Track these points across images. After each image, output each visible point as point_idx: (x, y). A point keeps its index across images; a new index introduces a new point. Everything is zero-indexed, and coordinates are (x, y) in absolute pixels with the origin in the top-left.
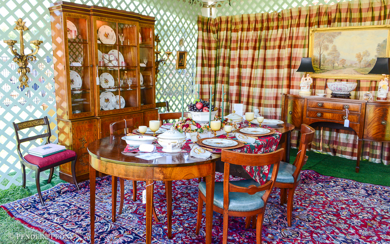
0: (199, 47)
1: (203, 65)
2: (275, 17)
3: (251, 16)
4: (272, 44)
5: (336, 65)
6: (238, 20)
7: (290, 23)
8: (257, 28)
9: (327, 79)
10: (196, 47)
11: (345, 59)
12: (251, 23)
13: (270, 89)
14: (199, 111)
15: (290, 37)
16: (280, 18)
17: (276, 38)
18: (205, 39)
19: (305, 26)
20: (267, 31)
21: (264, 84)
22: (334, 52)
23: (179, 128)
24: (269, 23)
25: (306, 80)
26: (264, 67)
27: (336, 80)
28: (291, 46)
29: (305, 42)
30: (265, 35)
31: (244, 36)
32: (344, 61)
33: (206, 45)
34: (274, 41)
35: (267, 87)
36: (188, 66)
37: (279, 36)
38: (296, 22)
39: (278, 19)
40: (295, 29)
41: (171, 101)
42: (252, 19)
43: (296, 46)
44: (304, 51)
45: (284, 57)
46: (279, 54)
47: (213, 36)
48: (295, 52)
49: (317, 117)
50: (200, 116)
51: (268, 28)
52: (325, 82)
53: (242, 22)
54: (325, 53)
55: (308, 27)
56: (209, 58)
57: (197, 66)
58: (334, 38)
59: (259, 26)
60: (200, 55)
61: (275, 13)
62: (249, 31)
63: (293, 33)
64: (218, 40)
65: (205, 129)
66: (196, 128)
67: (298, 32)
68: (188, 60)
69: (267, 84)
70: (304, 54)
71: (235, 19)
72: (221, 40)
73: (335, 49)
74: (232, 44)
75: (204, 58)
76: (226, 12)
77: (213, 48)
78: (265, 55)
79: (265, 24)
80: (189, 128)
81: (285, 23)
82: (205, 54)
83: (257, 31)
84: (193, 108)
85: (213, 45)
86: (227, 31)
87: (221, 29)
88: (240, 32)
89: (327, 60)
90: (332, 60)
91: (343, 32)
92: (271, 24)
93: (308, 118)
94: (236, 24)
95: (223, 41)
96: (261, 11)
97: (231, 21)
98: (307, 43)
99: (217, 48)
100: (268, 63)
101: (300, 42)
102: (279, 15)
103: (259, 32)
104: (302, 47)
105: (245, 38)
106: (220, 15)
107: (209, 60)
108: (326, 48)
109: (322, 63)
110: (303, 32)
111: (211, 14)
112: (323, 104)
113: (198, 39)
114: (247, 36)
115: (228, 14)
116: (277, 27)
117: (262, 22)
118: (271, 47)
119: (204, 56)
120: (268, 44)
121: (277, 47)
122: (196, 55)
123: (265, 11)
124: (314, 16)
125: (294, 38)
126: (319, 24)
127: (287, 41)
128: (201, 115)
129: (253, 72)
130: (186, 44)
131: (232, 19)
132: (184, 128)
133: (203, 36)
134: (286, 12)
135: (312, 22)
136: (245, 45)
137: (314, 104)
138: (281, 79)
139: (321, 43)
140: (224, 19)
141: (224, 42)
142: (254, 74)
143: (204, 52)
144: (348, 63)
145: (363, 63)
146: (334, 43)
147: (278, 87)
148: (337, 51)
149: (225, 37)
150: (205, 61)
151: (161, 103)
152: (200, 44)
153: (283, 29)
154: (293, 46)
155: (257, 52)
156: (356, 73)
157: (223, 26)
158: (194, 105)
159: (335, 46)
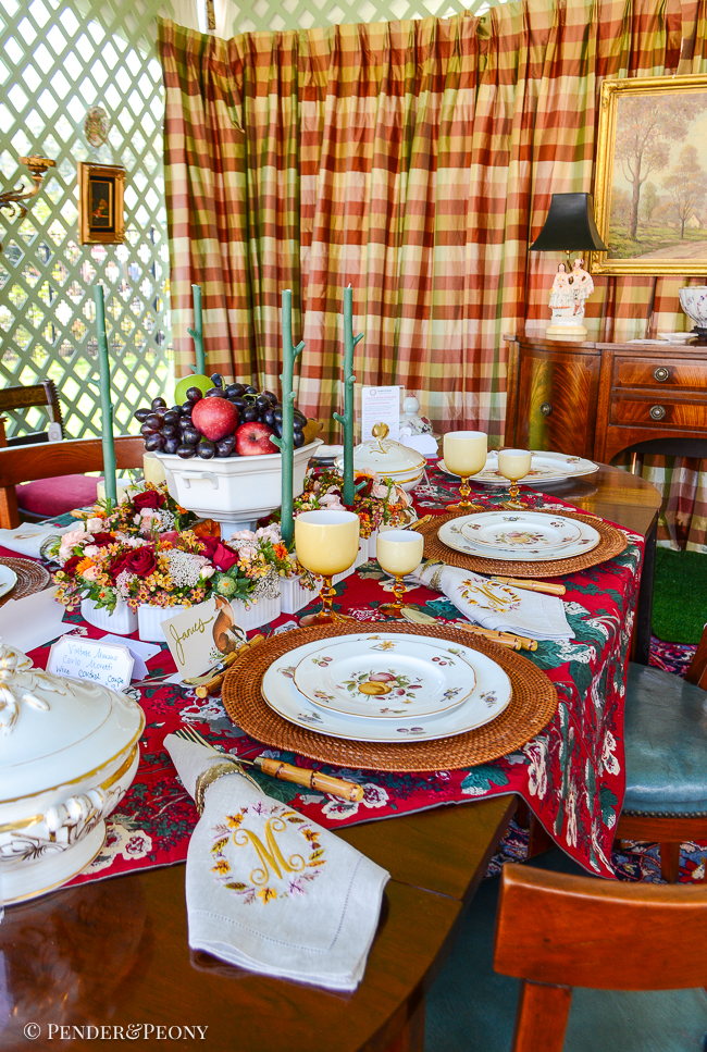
0: (173, 156)
1: (195, 232)
2: (466, 36)
3: (372, 32)
4: (456, 144)
5: (693, 222)
6: (322, 51)
7: (523, 60)
8: (398, 83)
9: (657, 279)
10: (161, 153)
12: (372, 61)
13: (451, 322)
14: (217, 454)
15: (524, 116)
16: (483, 39)
17: (472, 124)
18: (195, 122)
19: (582, 72)
20: (434, 94)
21: (427, 303)
22: (688, 175)
23: (89, 575)
24: (444, 61)
25: (571, 281)
26: (427, 239)
27: (688, 280)
28: (529, 154)
29: (581, 136)
30: (429, 110)
31: (345, 116)
33: (202, 148)
34: (464, 134)
35: (440, 313)
36: (132, 237)
37: (483, 112)
38: (549, 57)
39: (476, 46)
40: (542, 85)
41: (70, 380)
42: (377, 45)
43: (547, 153)
44: (579, 171)
45: (502, 195)
46: (482, 185)
47: (227, 116)
48: (545, 175)
49: (651, 422)
50: (224, 482)
51: (439, 84)
52: (650, 289)
53: (338, 57)
54: (655, 178)
55: (592, 76)
56: (217, 204)
57: (170, 236)
58: (690, 117)
59: (405, 73)
60: (180, 190)
61: (467, 20)
62: (366, 94)
63: (536, 100)
64: (247, 133)
65: (263, 572)
66: (207, 572)
67: (556, 97)
68: (131, 207)
69: (440, 303)
70: (577, 181)
71: (310, 45)
72: (260, 133)
73: (691, 163)
74: (303, 148)
75: (199, 203)
76: (271, 16)
77: (231, 164)
78: (429, 190)
79: (428, 67)
80: (154, 580)
81: (506, 61)
82: (201, 184)
83: (398, 95)
84: (177, 434)
85: (230, 150)
86: (280, 95)
87: (254, 86)
88: (330, 98)
89: (663, 204)
90: (678, 206)
92: (452, 65)
93: (613, 429)
94: (314, 65)
95: (266, 136)
96: (410, 12)
97: (295, 52)
98: (589, 139)
99: (247, 163)
100: (444, 223)
101: (562, 136)
102: (480, 30)
103: (406, 100)
104: (571, 154)
105: (350, 124)
106: (246, 28)
107: (218, 213)
108: (661, 159)
109: (642, 219)
110: (573, 97)
111: (211, 24)
112: (672, 369)
113: (167, 122)
114: (357, 115)
115: (278, 25)
116: (475, 79)
117: (417, 55)
118: (455, 159)
119: (197, 193)
120: (441, 146)
121: (476, 156)
122: (162, 190)
123: (424, 11)
124: (613, 30)
125: (540, 121)
126: (633, 61)
127: (516, 131)
128: (230, 474)
129: (390, 260)
130: (115, 138)
131: (297, 44)
132: (125, 577)
133: (186, 110)
134: (507, 16)
135: (604, 55)
136: (349, 149)
137: (639, 374)
138: (493, 284)
139: (641, 139)
140: (264, 47)
141: (272, 140)
142: (395, 264)
143: (194, 179)
146: (690, 140)
147: (480, 312)
148: (698, 168)
149: (273, 120)
150: (202, 213)
151: (23, 388)
152: (177, 141)
153: (497, 84)
154: (537, 154)
155: (400, 178)
157: (265, 74)
158: (180, 413)
159: (691, 151)
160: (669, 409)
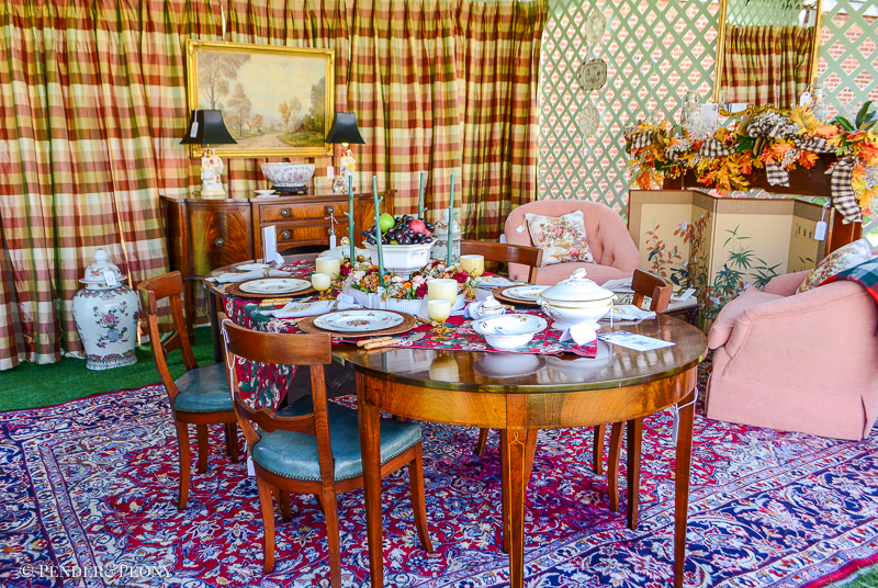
5: (246, 127)
9: (229, 160)
11: (261, 114)
19: (166, 31)
22: (240, 100)
25: (211, 162)
28: (142, 80)
29: (175, 71)
32: (259, 118)
38: (162, 19)
43: (154, 80)
44: (177, 93)
48: (156, 94)
49: (282, 241)
54: (223, 102)
55: (176, 34)
58: (238, 67)
63: (139, 45)
67: (153, 46)
73: (241, 94)
89: (229, 116)
90: (237, 117)
91: (255, 57)
98: (181, 74)
101: (162, 71)
104: (170, 82)
108: (225, 89)
125: (146, 59)
137: (274, 214)
139: (212, 77)
144: (266, 124)
145: (291, 123)
146: (239, 79)
148: (245, 96)
154: (147, 80)
156: (281, 144)
159: (240, 86)
160: (291, 231)
